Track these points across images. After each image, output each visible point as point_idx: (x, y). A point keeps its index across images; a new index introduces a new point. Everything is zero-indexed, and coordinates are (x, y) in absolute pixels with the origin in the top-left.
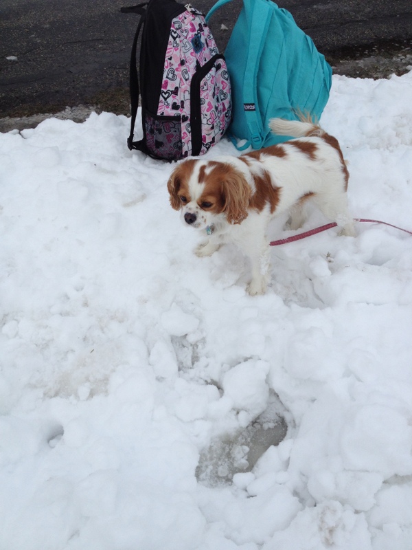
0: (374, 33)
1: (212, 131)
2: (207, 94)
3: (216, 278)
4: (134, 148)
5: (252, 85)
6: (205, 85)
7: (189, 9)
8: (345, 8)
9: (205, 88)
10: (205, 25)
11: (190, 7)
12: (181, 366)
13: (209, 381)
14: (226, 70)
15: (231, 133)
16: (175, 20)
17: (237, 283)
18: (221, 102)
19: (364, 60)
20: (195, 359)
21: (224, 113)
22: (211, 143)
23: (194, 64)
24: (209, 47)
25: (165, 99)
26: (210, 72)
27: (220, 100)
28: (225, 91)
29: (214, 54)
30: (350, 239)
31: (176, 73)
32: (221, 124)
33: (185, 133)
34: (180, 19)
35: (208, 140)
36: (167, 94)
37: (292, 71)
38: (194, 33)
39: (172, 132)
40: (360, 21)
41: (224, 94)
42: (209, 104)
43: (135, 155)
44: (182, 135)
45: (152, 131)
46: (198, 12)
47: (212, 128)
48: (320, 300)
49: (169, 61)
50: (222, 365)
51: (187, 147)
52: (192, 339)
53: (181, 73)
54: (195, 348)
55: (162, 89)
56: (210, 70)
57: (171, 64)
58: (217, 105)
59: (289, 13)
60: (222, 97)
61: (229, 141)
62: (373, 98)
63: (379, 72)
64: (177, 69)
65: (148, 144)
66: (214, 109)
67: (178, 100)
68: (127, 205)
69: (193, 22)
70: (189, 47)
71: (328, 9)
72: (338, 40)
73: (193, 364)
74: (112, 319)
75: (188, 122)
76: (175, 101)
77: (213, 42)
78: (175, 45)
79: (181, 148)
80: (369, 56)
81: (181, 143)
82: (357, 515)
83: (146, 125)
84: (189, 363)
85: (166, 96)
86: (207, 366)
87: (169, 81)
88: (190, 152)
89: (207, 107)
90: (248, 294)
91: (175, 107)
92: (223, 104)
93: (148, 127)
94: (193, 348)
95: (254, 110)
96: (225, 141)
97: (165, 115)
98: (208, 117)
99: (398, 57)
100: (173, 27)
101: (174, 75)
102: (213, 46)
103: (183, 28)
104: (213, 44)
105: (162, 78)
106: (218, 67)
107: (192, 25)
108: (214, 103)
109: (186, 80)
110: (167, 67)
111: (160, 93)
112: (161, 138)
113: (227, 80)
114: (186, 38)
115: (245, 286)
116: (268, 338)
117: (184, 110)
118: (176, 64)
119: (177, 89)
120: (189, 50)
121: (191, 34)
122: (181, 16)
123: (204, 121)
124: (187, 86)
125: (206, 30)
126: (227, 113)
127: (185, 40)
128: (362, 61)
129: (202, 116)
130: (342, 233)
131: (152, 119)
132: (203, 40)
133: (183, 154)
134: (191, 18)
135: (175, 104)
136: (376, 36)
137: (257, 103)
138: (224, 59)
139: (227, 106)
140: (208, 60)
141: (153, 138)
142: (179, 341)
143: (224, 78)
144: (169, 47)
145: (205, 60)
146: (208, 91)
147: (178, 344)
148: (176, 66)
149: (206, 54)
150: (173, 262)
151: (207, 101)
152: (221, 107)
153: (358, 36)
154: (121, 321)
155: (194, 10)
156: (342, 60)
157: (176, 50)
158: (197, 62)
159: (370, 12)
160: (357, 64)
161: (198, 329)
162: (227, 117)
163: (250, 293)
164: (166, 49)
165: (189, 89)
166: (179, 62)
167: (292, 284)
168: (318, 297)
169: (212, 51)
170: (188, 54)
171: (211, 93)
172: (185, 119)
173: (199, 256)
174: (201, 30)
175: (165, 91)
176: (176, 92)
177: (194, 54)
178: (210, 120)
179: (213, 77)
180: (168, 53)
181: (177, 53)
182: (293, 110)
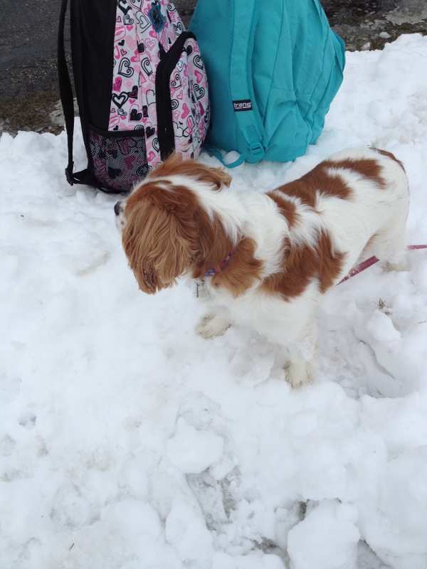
1: (191, 144)
2: (181, 93)
3: (243, 372)
4: (76, 182)
5: (245, 73)
6: (177, 79)
9: (178, 83)
12: (210, 521)
13: (260, 541)
14: (199, 54)
17: (273, 375)
18: (197, 102)
20: (229, 505)
21: (203, 117)
23: (157, 49)
24: (173, 23)
25: (120, 106)
26: (181, 59)
27: (196, 99)
28: (200, 85)
29: (179, 32)
31: (132, 65)
32: (199, 134)
33: (151, 153)
36: (122, 99)
37: (296, 47)
38: (150, 2)
39: (132, 153)
41: (199, 90)
42: (185, 107)
43: (80, 194)
44: (148, 156)
45: (102, 155)
47: (191, 141)
48: (388, 374)
49: (120, 47)
50: (275, 510)
52: (219, 473)
53: (139, 64)
54: (225, 485)
55: (114, 92)
56: (179, 56)
57: (124, 52)
58: (194, 108)
60: (198, 95)
61: (211, 156)
64: (133, 59)
65: (97, 174)
66: (191, 113)
67: (138, 105)
68: (82, 273)
70: (145, 23)
73: (227, 512)
74: (89, 468)
75: (155, 136)
76: (135, 107)
77: (176, 14)
78: (127, 21)
81: (147, 167)
83: (92, 147)
84: (223, 515)
85: (120, 102)
86: (252, 515)
87: (123, 78)
89: (182, 111)
91: (135, 116)
92: (201, 105)
93: (96, 149)
94: (223, 487)
95: (251, 109)
97: (120, 129)
98: (184, 126)
99: (366, 23)
101: (129, 69)
102: (177, 21)
104: (176, 16)
105: (112, 75)
106: (189, 51)
108: (190, 105)
109: (149, 74)
110: (118, 57)
111: (110, 97)
112: (116, 163)
113: (202, 69)
114: (140, 10)
115: (283, 375)
117: (149, 119)
118: (131, 51)
119: (135, 88)
120: (145, 29)
121: (146, 4)
123: (178, 132)
124: (150, 83)
126: (206, 117)
127: (139, 14)
129: (175, 126)
131: (101, 137)
132: (163, 12)
135: (134, 111)
137: (253, 99)
138: (195, 39)
139: (205, 107)
140: (173, 42)
141: (105, 164)
142: (200, 480)
143: (198, 66)
144: (118, 25)
145: (170, 43)
146: (182, 88)
147: (197, 483)
148: (131, 54)
149: (171, 33)
151: (181, 103)
152: (198, 109)
157: (129, 29)
158: (160, 46)
161: (224, 453)
162: (206, 122)
164: (113, 29)
165: (153, 87)
166: (136, 48)
168: (384, 370)
169: (176, 27)
170: (147, 35)
171: (185, 91)
172: (150, 132)
173: (206, 338)
175: (118, 94)
176: (134, 94)
177: (154, 34)
178: (187, 130)
179: (186, 67)
180: (118, 34)
181: (132, 33)
182: (297, 103)
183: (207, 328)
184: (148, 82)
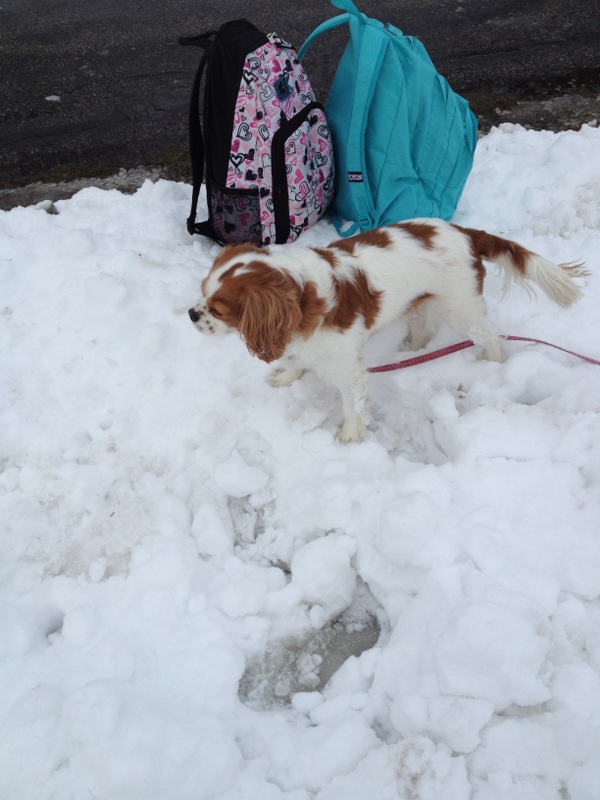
0: (573, 60)
1: (304, 209)
2: (295, 159)
3: (293, 418)
4: (196, 232)
5: (358, 146)
6: (291, 146)
7: (272, 41)
8: (534, 23)
9: (292, 150)
10: (296, 62)
11: (274, 37)
12: (238, 539)
13: (275, 561)
14: (325, 124)
15: (333, 211)
16: (250, 56)
17: (323, 425)
18: (317, 169)
19: (553, 101)
20: (259, 530)
21: (322, 184)
22: (302, 226)
23: (278, 116)
24: (302, 93)
25: (236, 165)
26: (300, 128)
27: (315, 166)
28: (323, 154)
29: (308, 102)
30: (493, 365)
31: (251, 130)
32: (317, 198)
33: (264, 212)
34: (258, 54)
35: (298, 222)
36: (239, 159)
37: (417, 125)
38: (278, 74)
40: (555, 43)
41: (322, 158)
42: (298, 173)
43: (197, 242)
44: (262, 215)
45: (220, 209)
46: (286, 44)
47: (304, 205)
48: (443, 451)
49: (240, 113)
50: (294, 540)
51: (269, 231)
52: (255, 501)
53: (257, 129)
54: (261, 514)
55: (232, 152)
56: (300, 124)
57: (244, 118)
58: (310, 174)
59: (419, 42)
60: (320, 162)
61: (330, 223)
62: (548, 160)
63: (574, 118)
64: (252, 125)
65: (215, 227)
66: (305, 179)
67: (254, 167)
69: (277, 58)
70: (270, 93)
71: (509, 25)
72: (518, 72)
73: (256, 537)
74: (147, 471)
75: (270, 197)
76: (250, 168)
77: (308, 85)
78: (249, 91)
79: (260, 233)
80: (562, 95)
81: (261, 226)
82: (453, 759)
83: (212, 201)
84: (250, 535)
85: (237, 162)
86: (273, 541)
87: (241, 141)
88: (273, 239)
89: (295, 177)
90: (337, 440)
91: (250, 176)
92: (321, 173)
93: (215, 203)
94: (258, 515)
95: (361, 181)
96: (324, 223)
97: (237, 187)
98: (297, 191)
100: (249, 66)
101: (248, 133)
102: (307, 91)
103: (262, 67)
104: (307, 88)
105: (231, 137)
106: (313, 121)
107: (276, 62)
108: (305, 170)
109: (265, 140)
110: (238, 122)
111: (228, 157)
112: (232, 219)
113: (327, 138)
114: (266, 80)
115: (335, 431)
116: (356, 505)
117: (264, 180)
118: (250, 118)
119: (252, 151)
120: (270, 97)
121: (274, 75)
122: (259, 50)
123: (292, 196)
124: (266, 148)
125: (298, 69)
126: (326, 185)
127: (265, 84)
128: (550, 102)
129: (289, 190)
130: (483, 356)
131: (220, 192)
132: (291, 83)
133: (264, 240)
134: (275, 52)
135: (249, 172)
136: (575, 64)
137: (365, 171)
138: (323, 109)
139: (326, 175)
140: (298, 111)
141: (221, 218)
142: (237, 504)
143: (322, 135)
144: (240, 93)
145: (295, 111)
146: (296, 155)
147: (237, 508)
148: (250, 120)
149: (297, 103)
150: (236, 394)
151: (295, 168)
152: (317, 176)
153: (548, 66)
154: (158, 474)
155: (279, 41)
156: (520, 101)
157: (250, 98)
158: (283, 114)
159: (570, 29)
160: (543, 106)
161: (266, 488)
162: (326, 189)
163: (341, 438)
164: (236, 96)
165: (269, 151)
166: (255, 115)
167: (406, 427)
168: (439, 448)
169: (305, 97)
170: (269, 104)
171: (300, 158)
172: (265, 193)
173: (273, 386)
174: (289, 68)
175: (236, 154)
176: (250, 155)
177: (277, 103)
178: (300, 195)
179: (304, 135)
180: (240, 101)
181: (252, 103)
182: (420, 180)
183: (277, 378)
184: (264, 146)
